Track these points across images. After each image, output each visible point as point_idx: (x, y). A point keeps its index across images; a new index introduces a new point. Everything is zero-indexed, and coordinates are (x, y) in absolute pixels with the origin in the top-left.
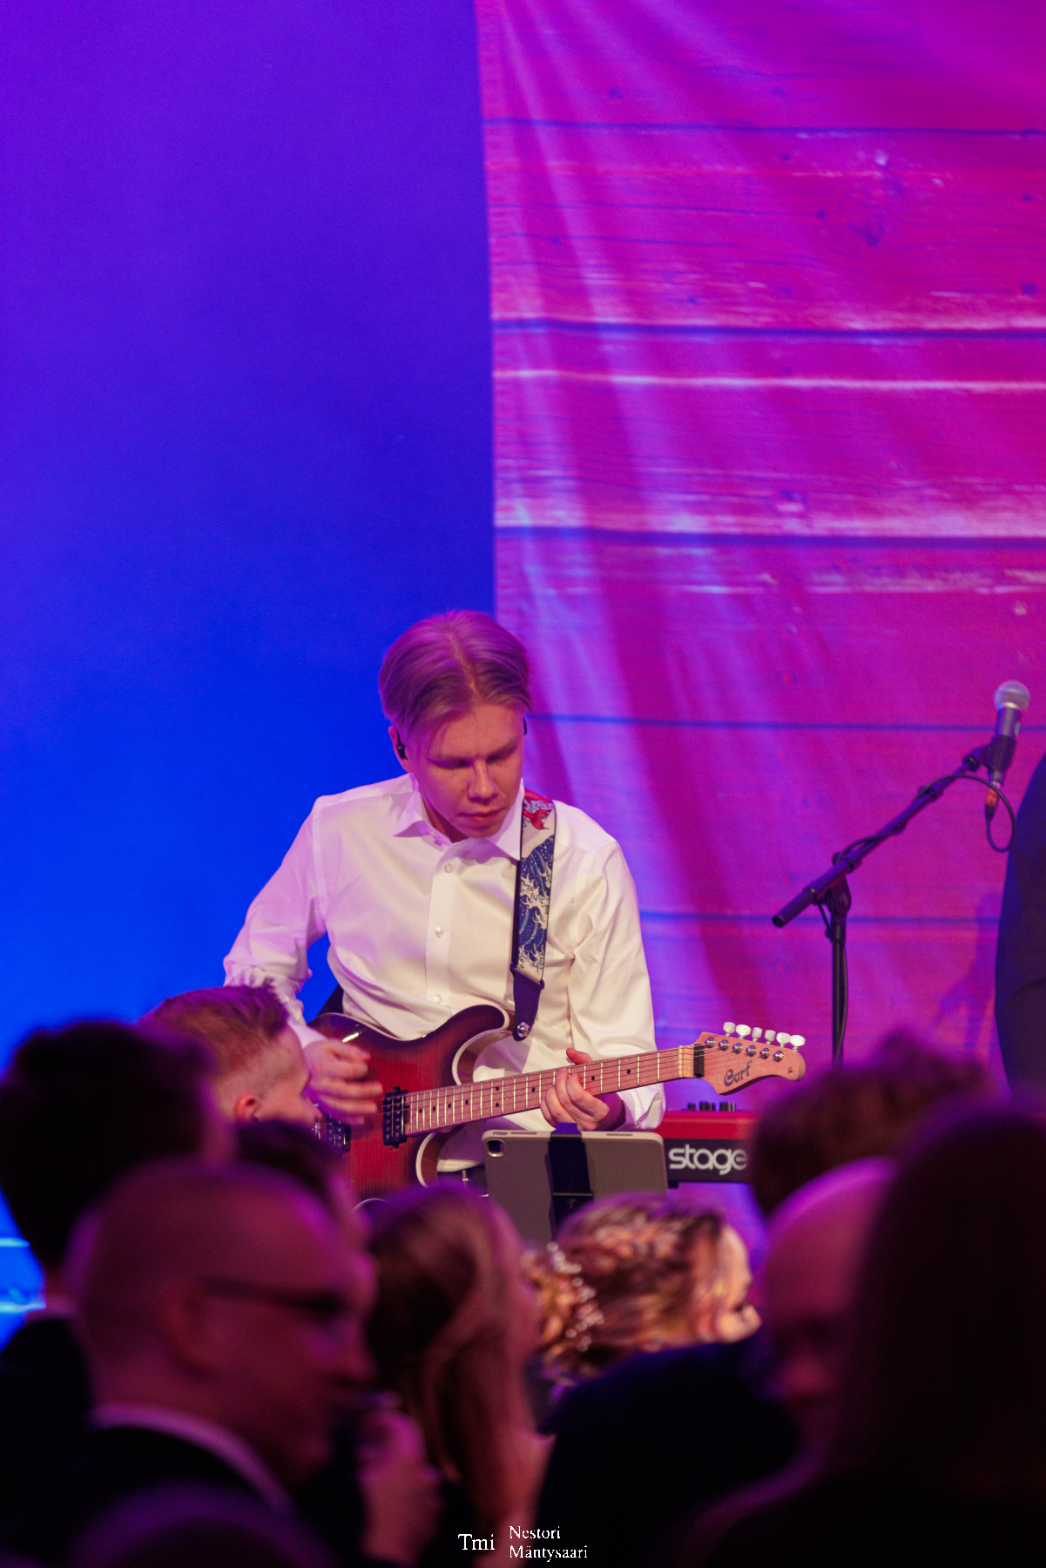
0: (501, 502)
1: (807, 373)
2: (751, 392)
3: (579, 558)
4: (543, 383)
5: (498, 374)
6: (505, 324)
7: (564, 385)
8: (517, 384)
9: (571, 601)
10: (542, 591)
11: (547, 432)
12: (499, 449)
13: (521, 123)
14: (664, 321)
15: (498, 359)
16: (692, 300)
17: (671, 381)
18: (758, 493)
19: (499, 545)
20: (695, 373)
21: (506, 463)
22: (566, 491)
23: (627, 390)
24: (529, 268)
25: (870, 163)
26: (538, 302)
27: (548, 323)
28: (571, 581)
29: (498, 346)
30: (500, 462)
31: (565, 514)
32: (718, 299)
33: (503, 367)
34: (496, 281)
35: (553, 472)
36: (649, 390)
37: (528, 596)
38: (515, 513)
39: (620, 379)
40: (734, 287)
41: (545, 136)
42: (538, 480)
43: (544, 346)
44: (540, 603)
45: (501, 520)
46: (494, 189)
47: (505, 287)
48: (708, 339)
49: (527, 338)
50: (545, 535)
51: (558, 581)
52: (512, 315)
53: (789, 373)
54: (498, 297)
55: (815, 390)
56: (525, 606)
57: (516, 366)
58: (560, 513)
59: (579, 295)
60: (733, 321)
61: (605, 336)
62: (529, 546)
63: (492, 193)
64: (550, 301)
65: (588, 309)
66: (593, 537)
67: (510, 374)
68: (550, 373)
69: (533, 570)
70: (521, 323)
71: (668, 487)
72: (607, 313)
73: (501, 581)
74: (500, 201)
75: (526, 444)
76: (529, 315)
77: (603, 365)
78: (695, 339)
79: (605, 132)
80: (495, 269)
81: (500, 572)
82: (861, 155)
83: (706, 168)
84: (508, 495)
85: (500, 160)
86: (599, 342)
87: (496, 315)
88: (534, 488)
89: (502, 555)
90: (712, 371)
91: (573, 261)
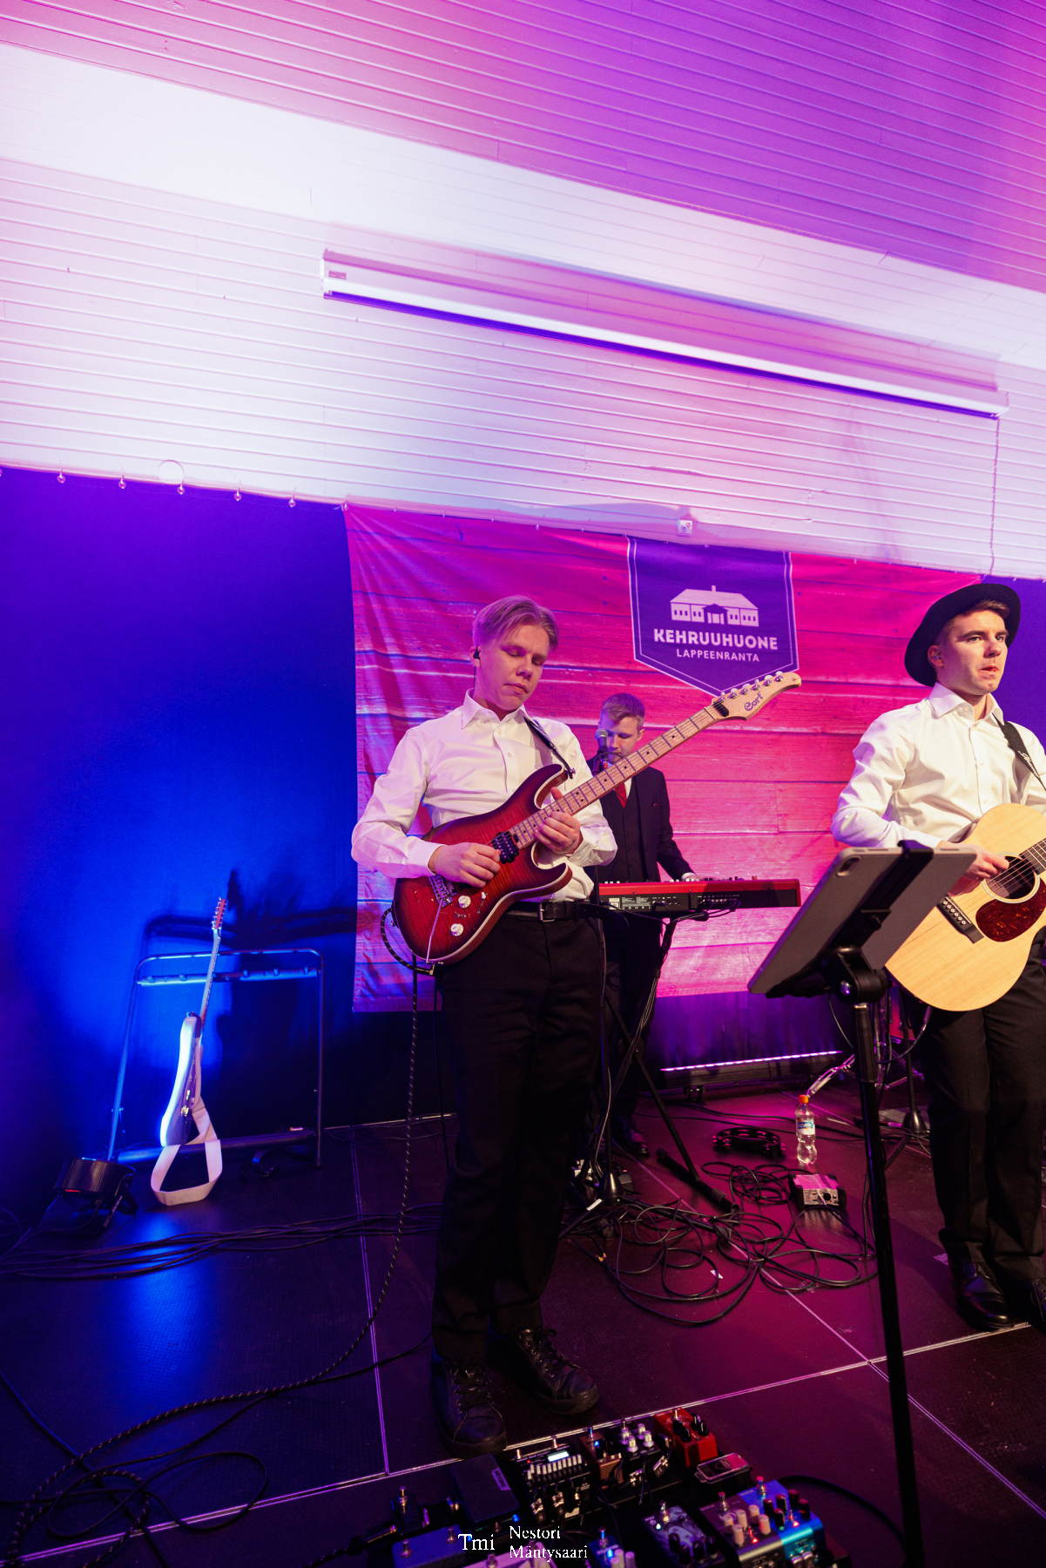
0: (358, 706)
1: (454, 672)
2: (437, 676)
3: (386, 723)
4: (373, 669)
5: (356, 667)
6: (359, 652)
7: (379, 670)
8: (363, 670)
9: (383, 737)
10: (372, 733)
11: (374, 684)
12: (357, 690)
13: (365, 594)
14: (410, 654)
15: (357, 662)
16: (418, 648)
17: (413, 672)
18: (440, 707)
19: (357, 720)
20: (420, 671)
21: (360, 695)
22: (381, 702)
23: (398, 674)
24: (368, 635)
25: (471, 613)
26: (371, 645)
27: (374, 651)
28: (383, 730)
29: (357, 658)
30: (357, 694)
31: (381, 709)
32: (427, 649)
33: (358, 665)
34: (356, 639)
35: (376, 697)
36: (405, 674)
37: (367, 736)
38: (363, 709)
39: (396, 671)
40: (433, 647)
41: (372, 598)
42: (371, 699)
43: (373, 658)
44: (372, 738)
45: (358, 712)
46: (356, 611)
47: (359, 641)
48: (424, 660)
49: (367, 656)
50: (371, 716)
51: (378, 731)
52: (362, 649)
53: (449, 672)
54: (357, 644)
55: (456, 677)
56: (366, 739)
57: (363, 664)
58: (379, 709)
59: (384, 645)
60: (431, 655)
61: (391, 658)
62: (368, 720)
63: (355, 613)
64: (375, 646)
65: (386, 651)
66: (390, 717)
67: (361, 667)
68: (375, 666)
69: (369, 727)
70: (365, 652)
71: (413, 704)
72: (392, 651)
73: (358, 731)
74: (358, 615)
75: (366, 689)
76: (367, 649)
77: (391, 666)
78: (420, 660)
79: (391, 598)
80: (356, 635)
81: (358, 728)
82: (469, 610)
83: (422, 611)
84: (360, 704)
85: (358, 603)
86: (390, 660)
87: (356, 649)
88: (369, 702)
89: (359, 723)
90: (425, 670)
91: (382, 637)
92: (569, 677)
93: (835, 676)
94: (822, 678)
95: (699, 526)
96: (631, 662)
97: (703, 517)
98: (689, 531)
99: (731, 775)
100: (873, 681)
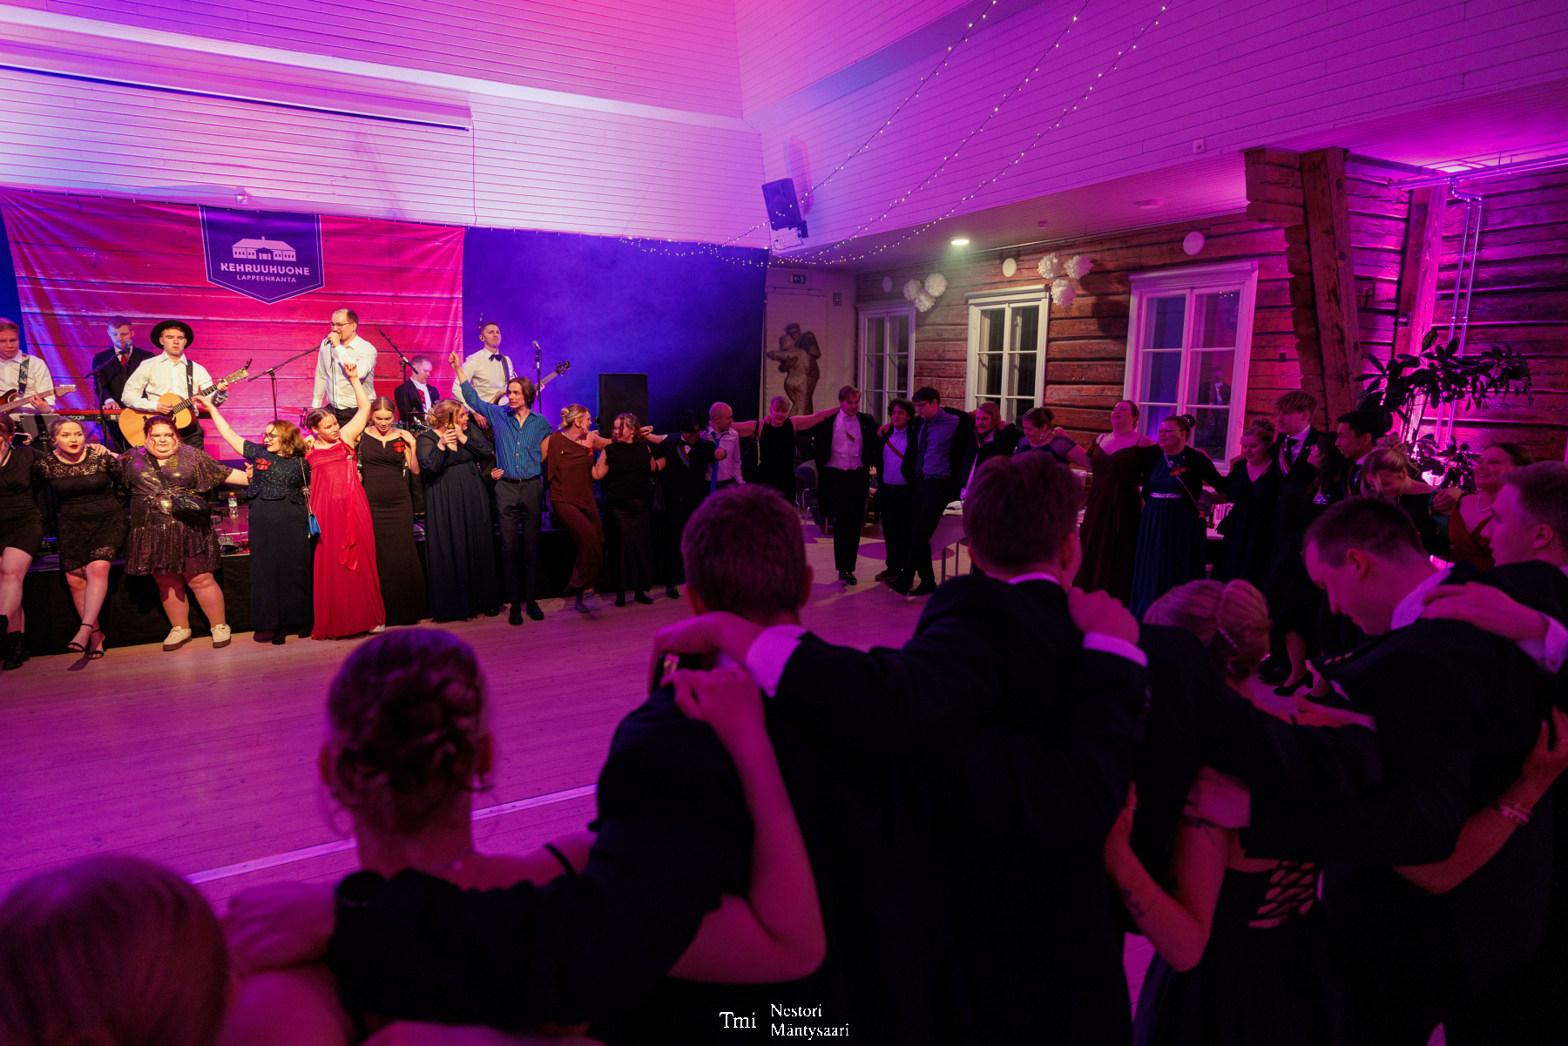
0: (22, 308)
1: (84, 288)
2: (72, 291)
3: (40, 317)
4: (28, 287)
5: (18, 286)
6: (19, 277)
7: (33, 288)
8: (23, 287)
9: (40, 325)
10: (33, 323)
11: (30, 296)
12: (20, 298)
13: (17, 243)
14: (53, 278)
15: (18, 283)
16: (58, 275)
17: (56, 288)
18: (76, 308)
19: (22, 315)
20: (60, 287)
22: (36, 306)
23: (46, 289)
24: (22, 268)
25: (92, 254)
26: (25, 273)
27: (28, 277)
28: (39, 321)
29: (18, 281)
30: (21, 301)
32: (64, 275)
34: (15, 269)
35: (33, 303)
36: (51, 290)
37: (30, 324)
38: (25, 309)
39: (44, 288)
40: (67, 273)
41: (23, 245)
42: (30, 304)
43: (27, 281)
44: (33, 325)
45: (23, 311)
46: (13, 254)
47: (18, 270)
48: (62, 282)
49: (24, 280)
50: (32, 313)
51: (35, 321)
52: (20, 275)
53: (80, 288)
54: (16, 272)
55: (86, 291)
57: (22, 284)
58: (35, 310)
59: (34, 273)
60: (67, 279)
62: (29, 315)
64: (28, 274)
65: (37, 277)
66: (43, 314)
67: (21, 286)
68: (30, 286)
69: (30, 319)
70: (22, 277)
71: (59, 307)
72: (40, 276)
74: (14, 256)
75: (26, 298)
76: (24, 276)
77: (41, 285)
78: (60, 281)
79: (36, 245)
80: (15, 267)
82: (90, 252)
83: (58, 253)
84: (24, 306)
85: (13, 248)
86: (39, 281)
87: (16, 275)
88: (29, 306)
90: (64, 287)
91: (32, 267)
92: (162, 292)
93: (350, 291)
94: (342, 292)
95: (253, 199)
96: (205, 282)
97: (254, 193)
98: (245, 202)
99: (275, 347)
100: (378, 294)
